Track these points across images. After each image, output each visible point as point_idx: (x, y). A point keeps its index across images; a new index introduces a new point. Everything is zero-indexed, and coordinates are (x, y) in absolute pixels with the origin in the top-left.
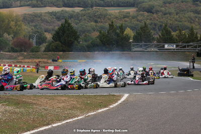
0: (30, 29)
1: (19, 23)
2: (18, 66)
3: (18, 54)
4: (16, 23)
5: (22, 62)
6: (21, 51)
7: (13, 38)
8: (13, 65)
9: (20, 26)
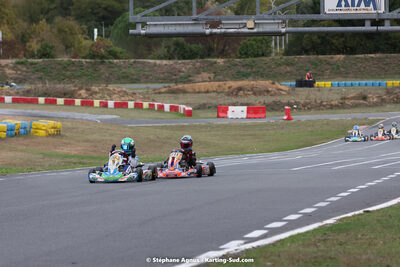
3: (198, 63)
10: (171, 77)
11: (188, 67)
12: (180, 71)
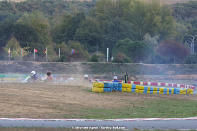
0: (185, 27)
1: (167, 18)
2: (167, 84)
3: (167, 66)
4: (163, 18)
5: (172, 79)
6: (172, 61)
7: (158, 41)
8: (159, 84)
9: (169, 23)
10: (155, 72)
11: (162, 67)
12: (159, 69)
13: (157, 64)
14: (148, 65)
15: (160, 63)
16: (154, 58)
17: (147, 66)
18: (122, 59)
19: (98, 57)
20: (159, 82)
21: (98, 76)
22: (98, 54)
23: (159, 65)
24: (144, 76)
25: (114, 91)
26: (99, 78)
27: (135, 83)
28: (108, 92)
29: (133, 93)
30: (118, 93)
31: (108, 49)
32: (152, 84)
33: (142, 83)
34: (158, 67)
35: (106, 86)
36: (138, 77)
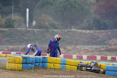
10: (93, 41)
11: (103, 34)
12: (98, 38)
13: (96, 30)
14: (83, 31)
15: (100, 29)
16: (92, 22)
17: (82, 33)
18: (47, 23)
19: (14, 21)
20: (99, 54)
21: (15, 47)
22: (14, 17)
23: (98, 31)
24: (78, 47)
25: (36, 67)
26: (16, 50)
27: (65, 57)
28: (29, 69)
29: (63, 70)
30: (42, 70)
31: (28, 10)
32: (89, 58)
33: (75, 56)
34: (96, 34)
35: (25, 62)
36: (70, 48)
